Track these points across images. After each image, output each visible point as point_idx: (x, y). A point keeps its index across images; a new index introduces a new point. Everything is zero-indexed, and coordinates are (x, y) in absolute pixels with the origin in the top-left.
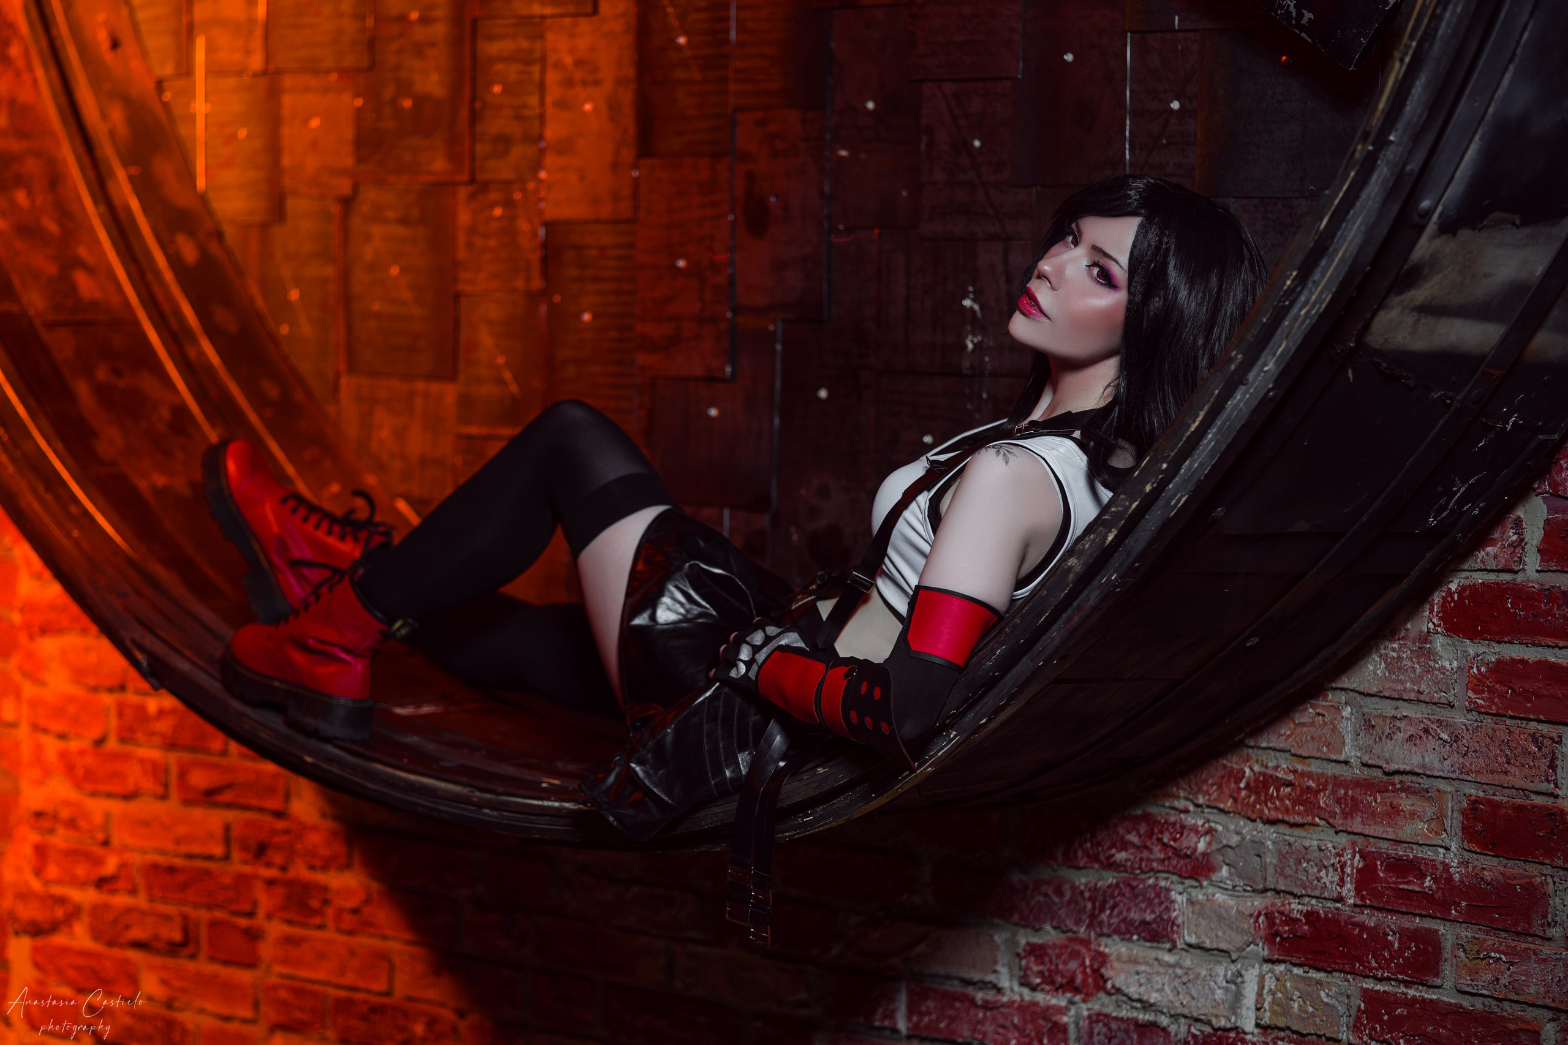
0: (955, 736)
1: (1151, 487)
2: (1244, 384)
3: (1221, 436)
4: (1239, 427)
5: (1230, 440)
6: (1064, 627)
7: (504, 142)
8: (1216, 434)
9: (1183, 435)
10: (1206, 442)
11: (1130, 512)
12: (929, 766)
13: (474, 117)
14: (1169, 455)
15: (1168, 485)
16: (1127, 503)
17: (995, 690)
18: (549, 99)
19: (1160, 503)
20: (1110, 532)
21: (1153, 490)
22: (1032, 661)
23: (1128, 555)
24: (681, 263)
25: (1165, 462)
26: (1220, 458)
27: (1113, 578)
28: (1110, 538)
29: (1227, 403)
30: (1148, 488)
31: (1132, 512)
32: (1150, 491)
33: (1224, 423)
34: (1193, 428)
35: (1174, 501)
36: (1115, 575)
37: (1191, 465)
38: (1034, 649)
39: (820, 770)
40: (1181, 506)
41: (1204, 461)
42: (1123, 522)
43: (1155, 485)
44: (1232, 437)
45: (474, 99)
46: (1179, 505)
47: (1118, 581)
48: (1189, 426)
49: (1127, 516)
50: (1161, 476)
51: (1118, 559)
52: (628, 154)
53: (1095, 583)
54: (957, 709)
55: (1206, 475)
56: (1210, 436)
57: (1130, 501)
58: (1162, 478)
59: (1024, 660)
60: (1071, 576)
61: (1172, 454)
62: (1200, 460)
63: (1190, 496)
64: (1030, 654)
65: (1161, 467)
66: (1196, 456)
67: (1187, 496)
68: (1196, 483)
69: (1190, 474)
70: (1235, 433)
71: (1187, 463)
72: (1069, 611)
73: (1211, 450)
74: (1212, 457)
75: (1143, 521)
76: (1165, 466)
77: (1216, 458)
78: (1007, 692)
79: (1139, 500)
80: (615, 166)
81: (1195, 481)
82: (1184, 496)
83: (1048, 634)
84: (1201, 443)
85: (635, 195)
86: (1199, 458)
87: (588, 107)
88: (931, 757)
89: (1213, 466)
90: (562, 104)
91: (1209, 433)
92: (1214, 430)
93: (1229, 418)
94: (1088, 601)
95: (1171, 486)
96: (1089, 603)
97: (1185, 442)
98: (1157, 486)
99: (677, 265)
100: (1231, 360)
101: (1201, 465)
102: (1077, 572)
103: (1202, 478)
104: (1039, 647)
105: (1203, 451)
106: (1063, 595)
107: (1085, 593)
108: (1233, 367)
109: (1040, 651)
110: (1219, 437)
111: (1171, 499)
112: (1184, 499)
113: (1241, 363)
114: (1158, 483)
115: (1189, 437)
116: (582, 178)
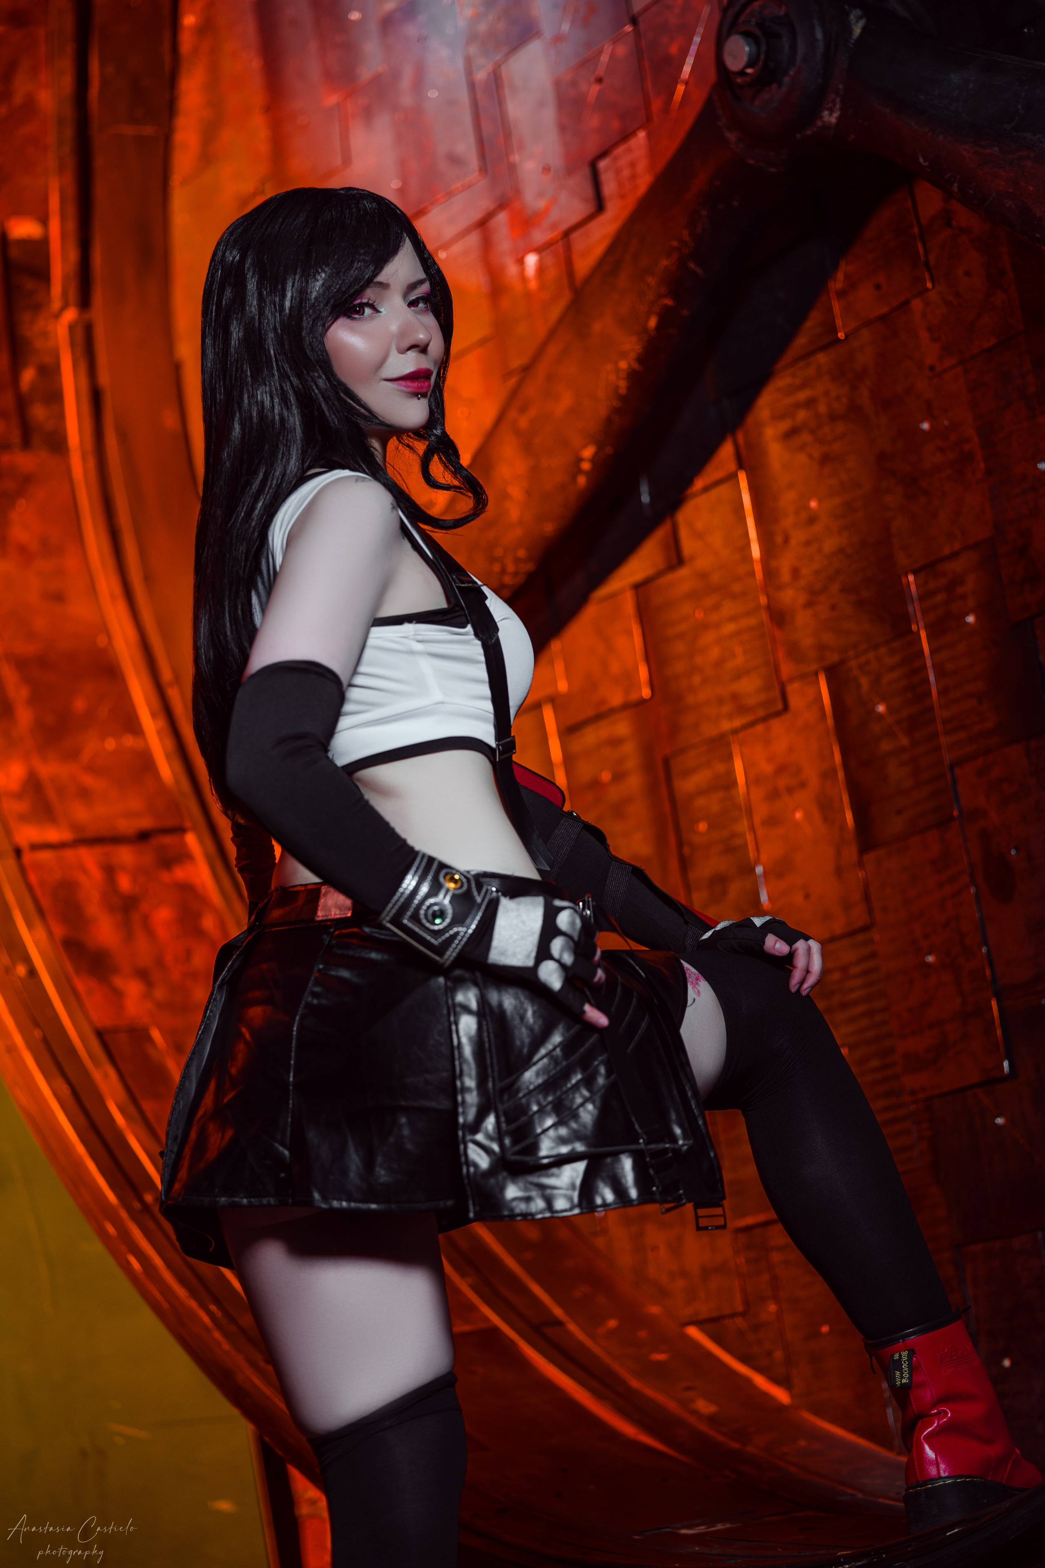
7: (720, 881)
13: (685, 864)
18: (757, 820)
24: (930, 959)
45: (680, 844)
52: (851, 853)
80: (839, 871)
85: (867, 898)
87: (798, 815)
90: (771, 821)
99: (926, 961)
116: (807, 896)
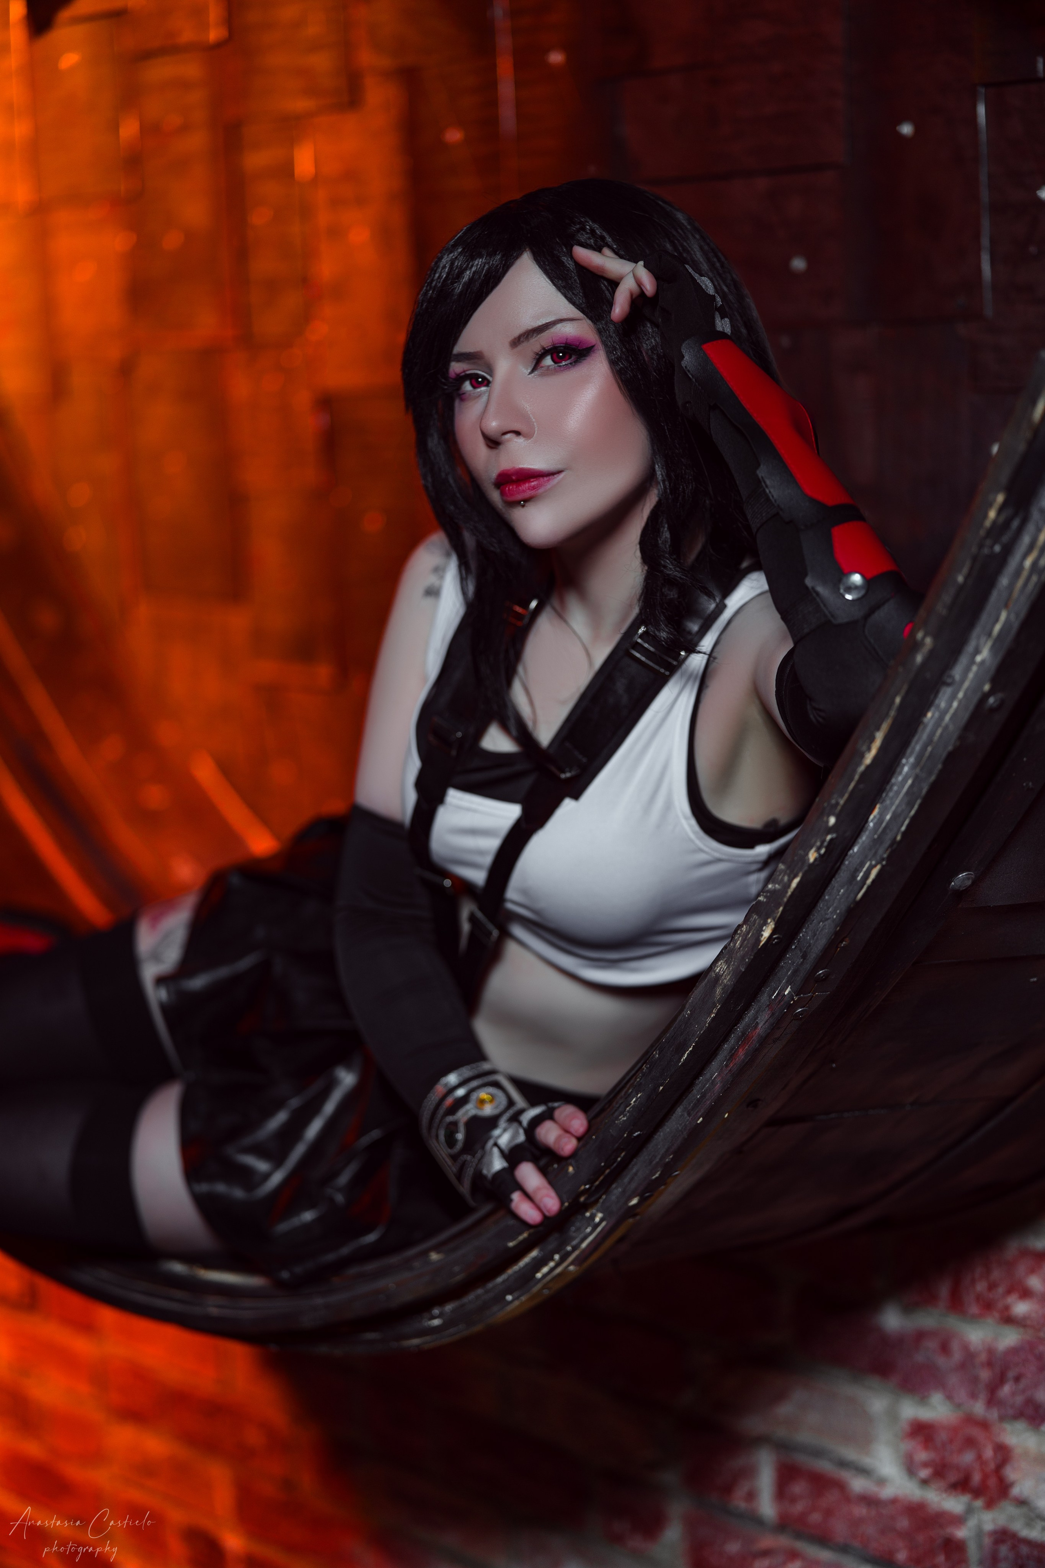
0: (602, 1220)
1: (816, 855)
2: (949, 685)
3: (922, 770)
4: (944, 755)
5: (933, 778)
6: (727, 1066)
8: (914, 767)
9: (855, 771)
10: (900, 778)
11: (789, 893)
12: (572, 1263)
14: (837, 804)
15: (851, 847)
16: (786, 878)
17: (644, 1156)
19: (843, 875)
20: (765, 923)
21: (821, 858)
22: (689, 1114)
23: (804, 956)
25: (833, 814)
26: (920, 806)
27: (786, 993)
28: (766, 934)
29: (925, 715)
30: (812, 856)
31: (793, 893)
32: (816, 860)
33: (924, 748)
34: (869, 759)
35: (861, 874)
36: (789, 990)
37: (882, 815)
38: (690, 1096)
39: (434, 1256)
40: (874, 881)
41: (900, 810)
42: (781, 909)
43: (823, 851)
44: (936, 772)
46: (869, 881)
47: (793, 999)
48: (862, 756)
49: (785, 900)
50: (829, 837)
51: (791, 962)
53: (764, 999)
54: (592, 1182)
55: (904, 834)
56: (906, 769)
57: (789, 876)
58: (831, 840)
59: (679, 1111)
60: (718, 991)
61: (842, 802)
62: (893, 808)
63: (883, 867)
64: (685, 1102)
65: (828, 822)
66: (888, 802)
67: (879, 867)
68: (891, 846)
69: (880, 830)
70: (940, 766)
71: (876, 811)
72: (732, 1040)
73: (907, 793)
74: (910, 805)
75: (821, 905)
76: (832, 820)
77: (916, 807)
78: (661, 1159)
79: (800, 875)
81: (887, 843)
82: (875, 866)
83: (707, 1074)
84: (893, 780)
86: (892, 804)
88: (575, 1248)
89: (913, 819)
91: (904, 765)
92: (912, 760)
93: (930, 741)
94: (756, 1027)
95: (856, 849)
96: (757, 1031)
97: (858, 782)
98: (825, 852)
100: (916, 646)
101: (895, 817)
102: (725, 986)
103: (899, 838)
104: (696, 1093)
105: (898, 793)
106: (709, 1020)
107: (751, 1013)
108: (919, 658)
109: (698, 1100)
110: (918, 770)
111: (857, 871)
112: (874, 873)
113: (932, 652)
114: (827, 848)
115: (863, 774)
